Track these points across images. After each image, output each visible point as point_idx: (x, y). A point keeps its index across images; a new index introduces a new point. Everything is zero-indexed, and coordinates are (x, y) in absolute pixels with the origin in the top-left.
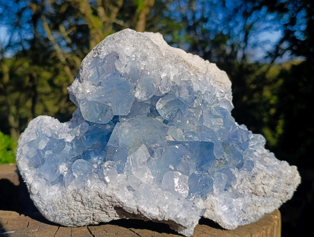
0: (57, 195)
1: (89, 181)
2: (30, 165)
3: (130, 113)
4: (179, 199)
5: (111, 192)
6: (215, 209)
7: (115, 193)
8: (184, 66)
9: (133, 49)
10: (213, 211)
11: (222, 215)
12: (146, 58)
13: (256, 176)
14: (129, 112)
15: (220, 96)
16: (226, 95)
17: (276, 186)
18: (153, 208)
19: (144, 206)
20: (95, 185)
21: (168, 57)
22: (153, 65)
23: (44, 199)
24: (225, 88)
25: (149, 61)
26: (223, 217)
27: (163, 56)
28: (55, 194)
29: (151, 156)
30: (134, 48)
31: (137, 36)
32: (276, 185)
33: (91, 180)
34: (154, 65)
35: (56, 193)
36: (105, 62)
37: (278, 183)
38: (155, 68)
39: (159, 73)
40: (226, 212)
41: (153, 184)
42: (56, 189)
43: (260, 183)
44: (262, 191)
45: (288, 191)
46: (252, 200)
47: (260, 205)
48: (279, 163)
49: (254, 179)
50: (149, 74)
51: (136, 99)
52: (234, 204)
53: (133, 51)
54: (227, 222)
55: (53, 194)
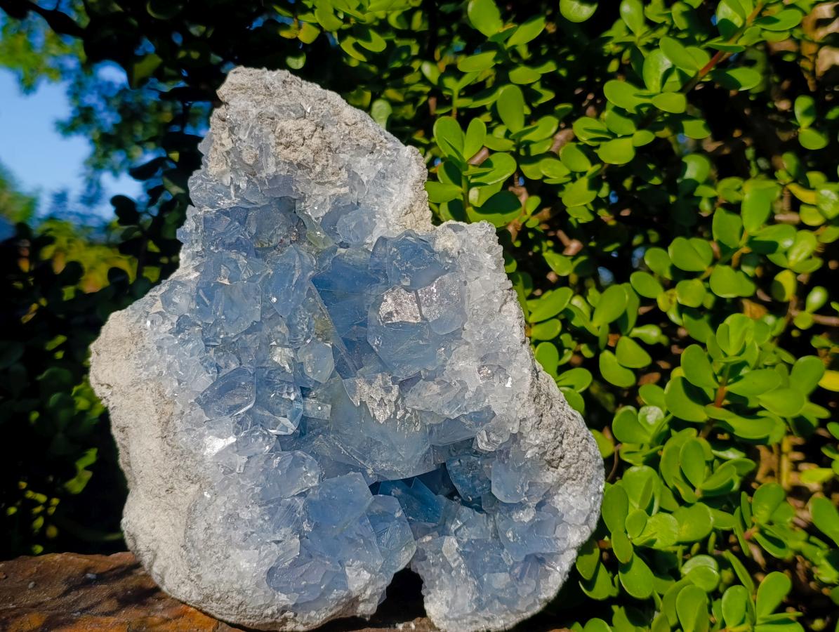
0: (569, 491)
1: (529, 455)
2: (547, 574)
3: (353, 471)
4: (465, 283)
5: (527, 405)
6: (407, 203)
7: (525, 397)
8: (175, 433)
9: (235, 554)
10: (412, 206)
11: (408, 186)
12: (230, 515)
13: (295, 163)
14: (353, 473)
15: (166, 322)
16: (154, 310)
17: (292, 113)
18: (506, 317)
19: (515, 335)
20: (531, 440)
21: (195, 476)
22: (236, 494)
23: (589, 507)
24: (138, 321)
25: (231, 507)
26: (411, 181)
27: (201, 487)
28: (570, 495)
29: (421, 378)
30: (231, 552)
31: (198, 565)
32: (289, 115)
33: (525, 453)
34: (233, 491)
35: (566, 496)
36: (305, 586)
37: (283, 112)
38: (239, 486)
39: (242, 471)
40: (398, 180)
41: (467, 343)
42: (560, 499)
43: (304, 146)
44: (317, 134)
45: (281, 83)
46: (344, 144)
47: (343, 124)
48: (239, 130)
49: (306, 162)
50: (260, 488)
51: (321, 479)
52: (373, 175)
53: (238, 551)
54: (415, 170)
55: (571, 499)
